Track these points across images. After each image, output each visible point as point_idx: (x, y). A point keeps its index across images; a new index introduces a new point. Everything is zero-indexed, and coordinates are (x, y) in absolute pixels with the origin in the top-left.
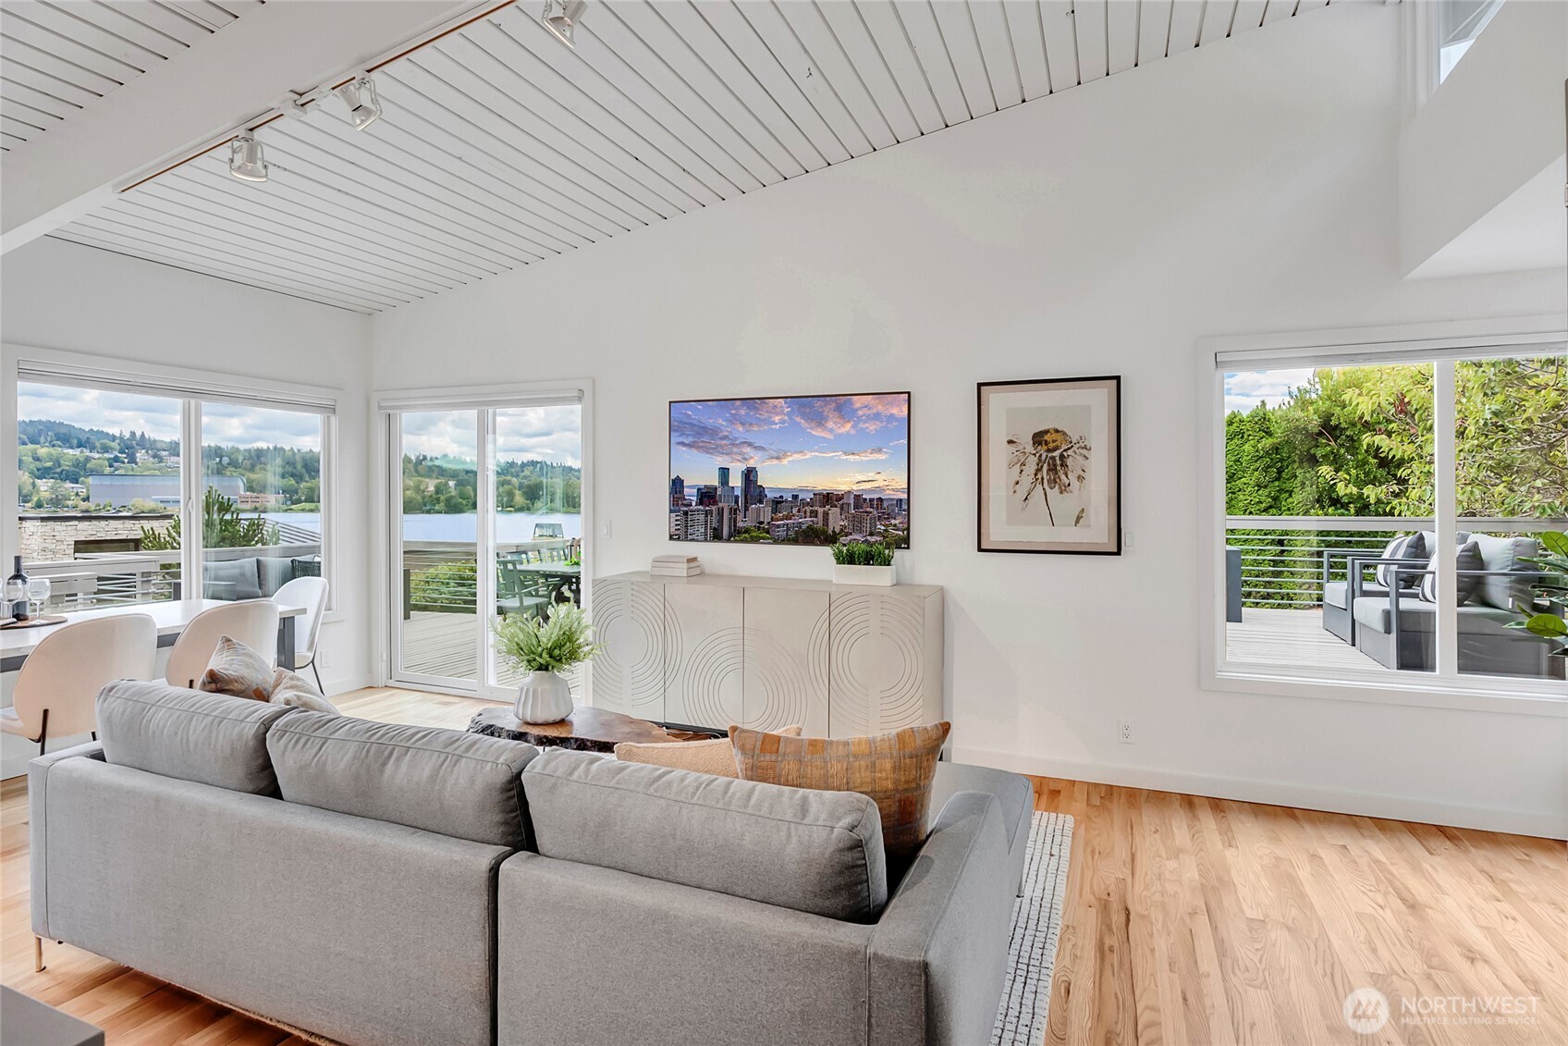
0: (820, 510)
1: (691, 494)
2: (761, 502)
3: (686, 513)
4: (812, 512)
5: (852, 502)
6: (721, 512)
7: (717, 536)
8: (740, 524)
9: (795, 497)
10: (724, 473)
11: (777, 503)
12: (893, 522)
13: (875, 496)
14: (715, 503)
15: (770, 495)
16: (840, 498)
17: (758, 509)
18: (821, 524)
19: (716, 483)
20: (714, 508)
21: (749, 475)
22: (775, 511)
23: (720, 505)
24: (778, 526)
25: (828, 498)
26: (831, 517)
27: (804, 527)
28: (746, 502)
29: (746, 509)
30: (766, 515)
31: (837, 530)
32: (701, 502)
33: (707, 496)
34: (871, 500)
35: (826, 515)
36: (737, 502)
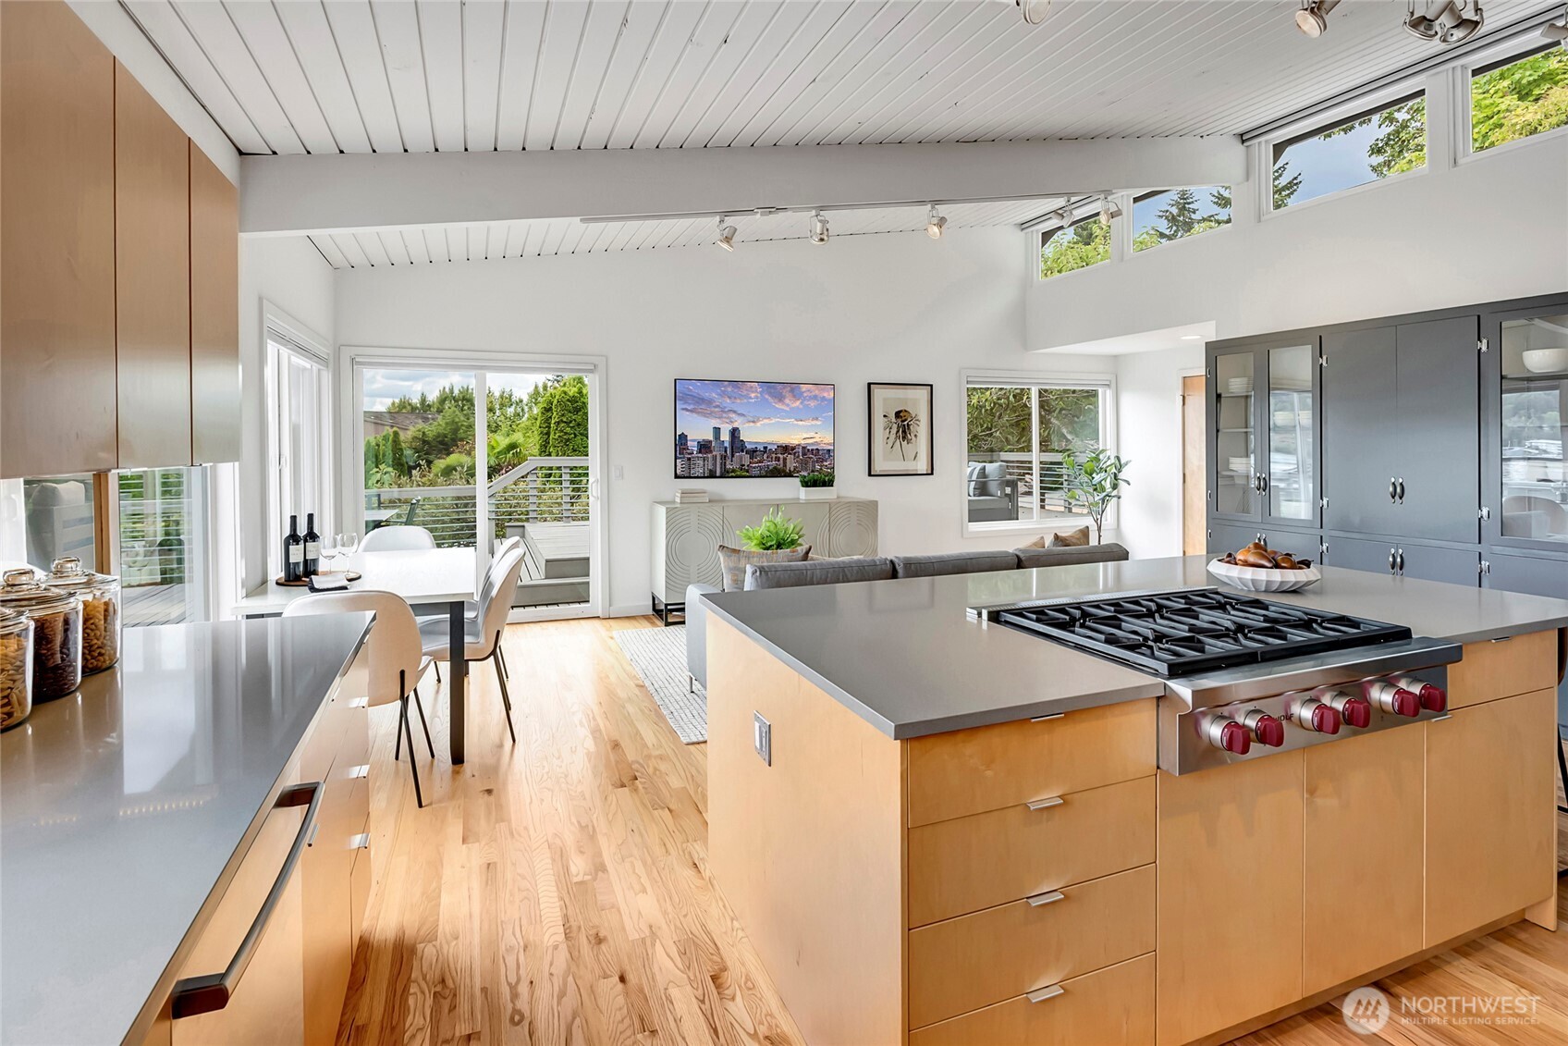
0: (782, 457)
1: (693, 446)
2: (743, 451)
3: (689, 459)
4: (776, 458)
5: (801, 451)
6: (714, 458)
7: (712, 475)
8: (728, 467)
9: (765, 448)
10: (717, 431)
11: (753, 453)
12: (825, 463)
13: (815, 448)
14: (711, 452)
15: (749, 447)
16: (793, 449)
17: (741, 456)
18: (782, 466)
19: (711, 438)
20: (709, 455)
21: (734, 433)
22: (752, 457)
23: (714, 453)
24: (754, 468)
25: (786, 449)
26: (788, 461)
27: (771, 468)
28: (732, 451)
29: (733, 456)
30: (746, 459)
31: (792, 469)
32: (700, 452)
33: (704, 447)
34: (812, 450)
35: (785, 459)
36: (726, 451)
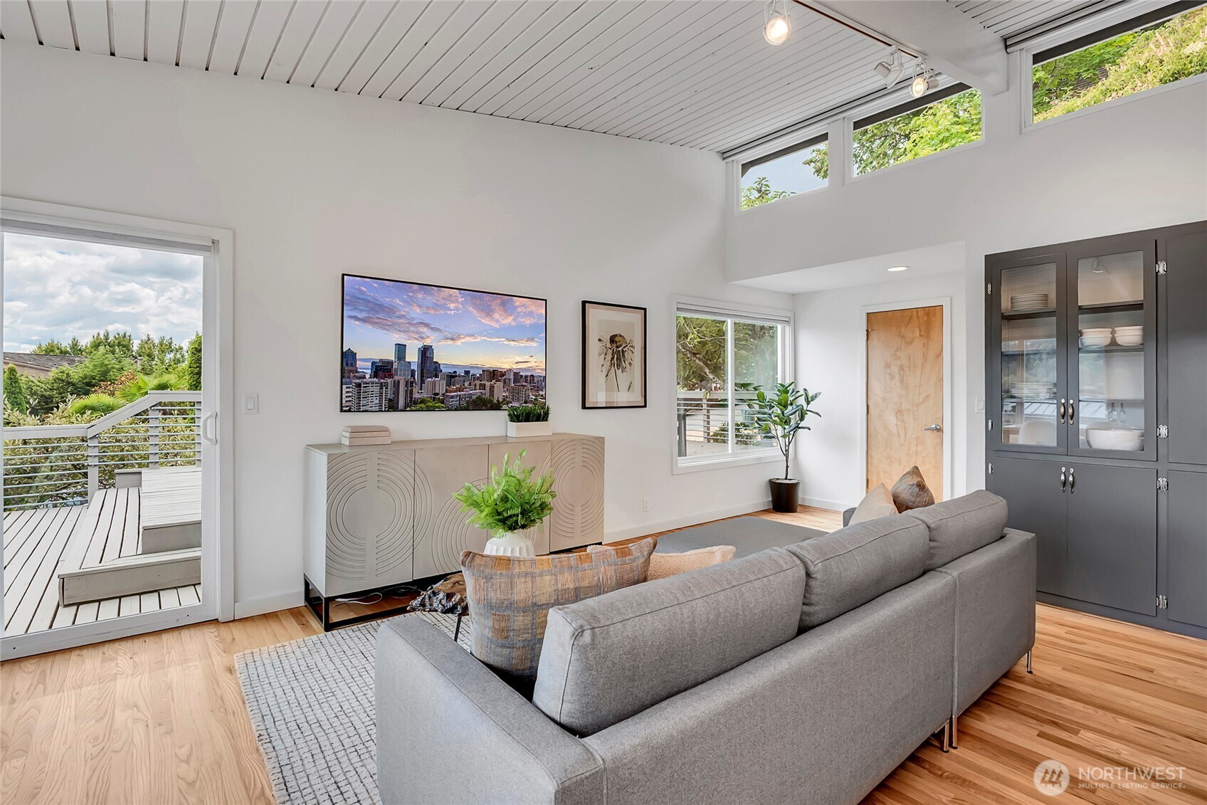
0: (488, 384)
1: (364, 367)
2: (436, 376)
3: (359, 385)
4: (480, 385)
5: (512, 377)
6: (397, 384)
7: (392, 407)
8: (416, 396)
9: (467, 373)
10: (401, 349)
11: (451, 377)
13: (529, 374)
14: (391, 376)
15: (445, 370)
16: (503, 374)
17: (434, 383)
18: (488, 395)
19: (392, 358)
20: (389, 381)
21: (425, 352)
22: (449, 384)
23: (396, 378)
24: (452, 397)
25: (494, 374)
26: (496, 389)
27: (474, 397)
28: (422, 376)
29: (422, 382)
30: (441, 386)
31: (500, 400)
32: (375, 374)
33: (382, 369)
34: (526, 377)
35: (492, 387)
36: (413, 375)
